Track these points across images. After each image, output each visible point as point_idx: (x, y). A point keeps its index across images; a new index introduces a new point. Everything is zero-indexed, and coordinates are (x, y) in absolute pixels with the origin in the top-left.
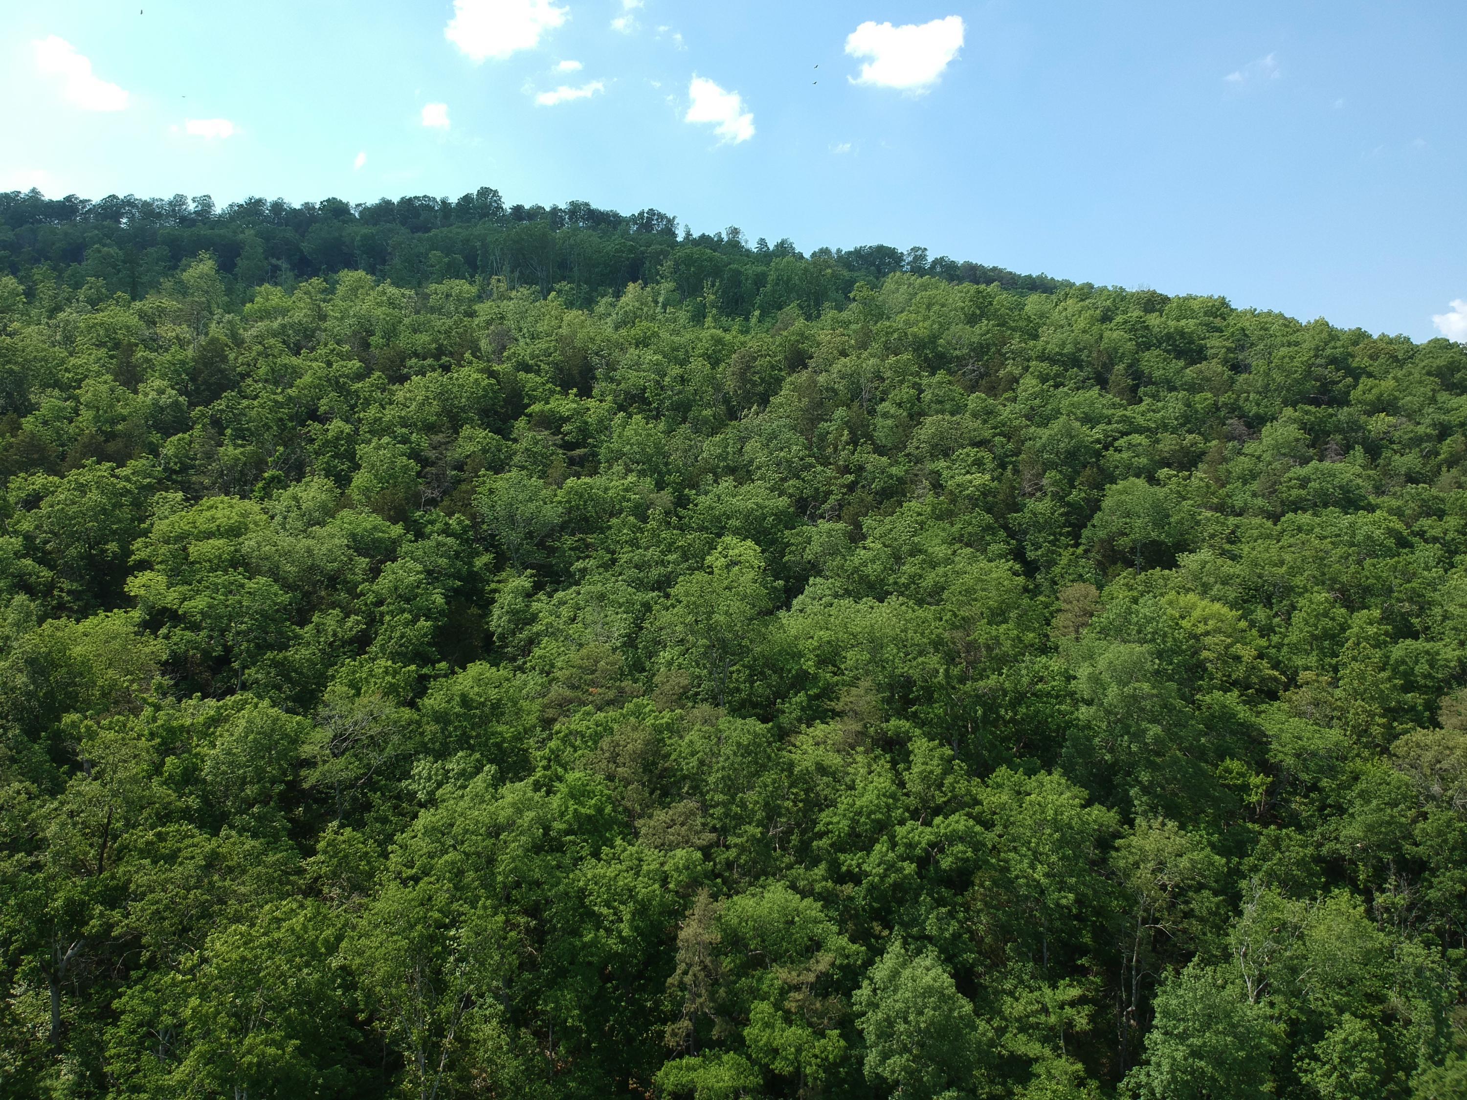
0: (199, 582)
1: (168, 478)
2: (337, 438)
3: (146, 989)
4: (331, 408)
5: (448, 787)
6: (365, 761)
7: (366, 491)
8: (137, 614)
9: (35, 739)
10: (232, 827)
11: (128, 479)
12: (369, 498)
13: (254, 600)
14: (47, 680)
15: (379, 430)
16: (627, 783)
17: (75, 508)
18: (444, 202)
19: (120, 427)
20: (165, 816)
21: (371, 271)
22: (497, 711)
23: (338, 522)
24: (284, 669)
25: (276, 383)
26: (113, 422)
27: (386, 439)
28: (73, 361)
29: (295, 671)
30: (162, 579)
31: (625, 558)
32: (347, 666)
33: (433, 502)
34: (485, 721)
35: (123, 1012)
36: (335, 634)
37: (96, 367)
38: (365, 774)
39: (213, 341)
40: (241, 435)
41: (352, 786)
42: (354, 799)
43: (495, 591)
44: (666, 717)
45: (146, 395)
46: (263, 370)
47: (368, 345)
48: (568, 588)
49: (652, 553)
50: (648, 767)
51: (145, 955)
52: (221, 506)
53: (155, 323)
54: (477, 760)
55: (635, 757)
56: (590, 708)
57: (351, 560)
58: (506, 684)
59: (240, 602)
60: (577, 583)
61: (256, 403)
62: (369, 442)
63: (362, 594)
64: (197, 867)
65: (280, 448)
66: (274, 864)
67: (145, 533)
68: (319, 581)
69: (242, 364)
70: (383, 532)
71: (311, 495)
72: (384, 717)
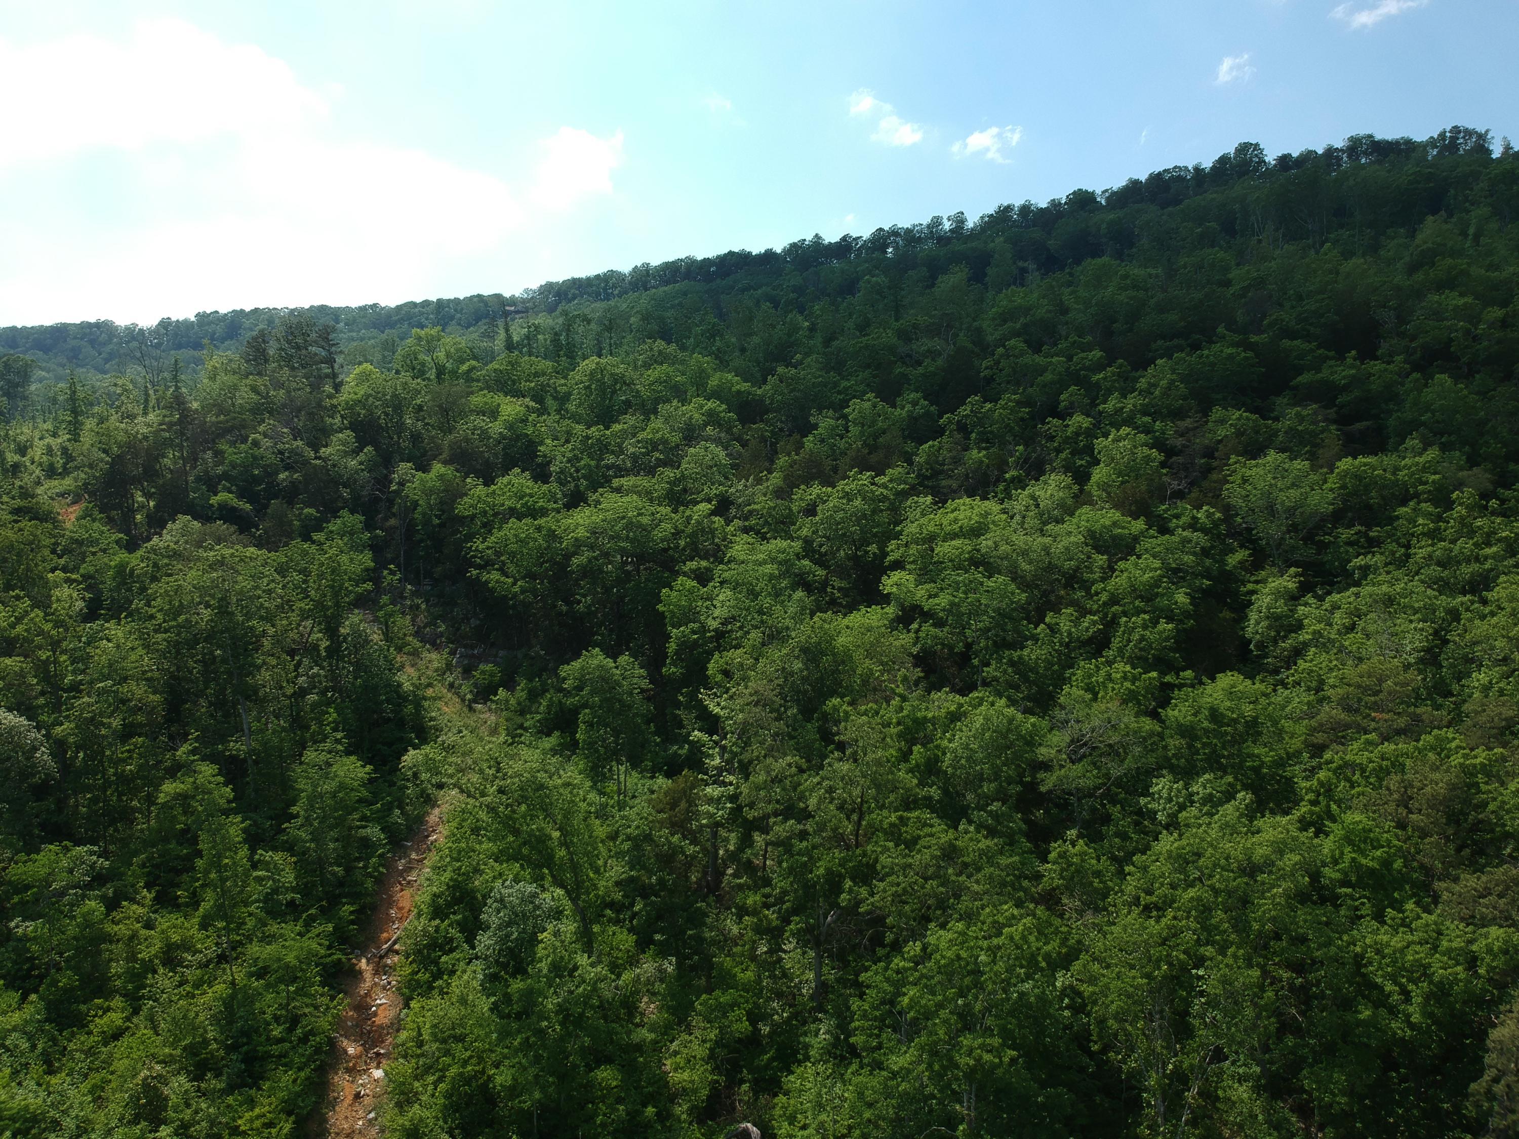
0: (943, 580)
1: (920, 484)
2: (1077, 434)
4: (1072, 402)
5: (1194, 811)
6: (1104, 771)
7: (1104, 487)
8: (891, 610)
9: (808, 719)
10: (970, 822)
11: (885, 486)
12: (1109, 493)
13: (992, 599)
14: (818, 666)
15: (1118, 420)
16: (1424, 834)
17: (841, 515)
18: (1197, 169)
19: (881, 440)
20: (909, 803)
22: (1253, 727)
23: (1075, 520)
24: (1022, 669)
25: (1018, 384)
26: (875, 436)
27: (1125, 430)
28: (844, 383)
29: (1031, 670)
30: (911, 578)
31: (1422, 553)
32: (1084, 667)
33: (1179, 495)
34: (1238, 740)
35: (869, 987)
36: (1070, 634)
37: (861, 387)
38: (1104, 784)
39: (961, 350)
40: (985, 438)
41: (1091, 795)
42: (1093, 810)
43: (1253, 592)
44: (1481, 756)
45: (903, 408)
46: (1005, 372)
47: (1111, 333)
48: (1347, 589)
49: (1465, 545)
50: (1454, 818)
51: (889, 936)
52: (962, 508)
53: (911, 340)
54: (1230, 784)
55: (1434, 803)
56: (1373, 736)
57: (1089, 557)
58: (1263, 701)
59: (978, 601)
60: (1358, 584)
61: (999, 405)
62: (1108, 434)
63: (1097, 594)
64: (933, 857)
65: (1021, 448)
66: (1007, 866)
67: (897, 536)
68: (1057, 579)
69: (986, 368)
70: (1123, 528)
71: (1049, 492)
72: (1123, 726)
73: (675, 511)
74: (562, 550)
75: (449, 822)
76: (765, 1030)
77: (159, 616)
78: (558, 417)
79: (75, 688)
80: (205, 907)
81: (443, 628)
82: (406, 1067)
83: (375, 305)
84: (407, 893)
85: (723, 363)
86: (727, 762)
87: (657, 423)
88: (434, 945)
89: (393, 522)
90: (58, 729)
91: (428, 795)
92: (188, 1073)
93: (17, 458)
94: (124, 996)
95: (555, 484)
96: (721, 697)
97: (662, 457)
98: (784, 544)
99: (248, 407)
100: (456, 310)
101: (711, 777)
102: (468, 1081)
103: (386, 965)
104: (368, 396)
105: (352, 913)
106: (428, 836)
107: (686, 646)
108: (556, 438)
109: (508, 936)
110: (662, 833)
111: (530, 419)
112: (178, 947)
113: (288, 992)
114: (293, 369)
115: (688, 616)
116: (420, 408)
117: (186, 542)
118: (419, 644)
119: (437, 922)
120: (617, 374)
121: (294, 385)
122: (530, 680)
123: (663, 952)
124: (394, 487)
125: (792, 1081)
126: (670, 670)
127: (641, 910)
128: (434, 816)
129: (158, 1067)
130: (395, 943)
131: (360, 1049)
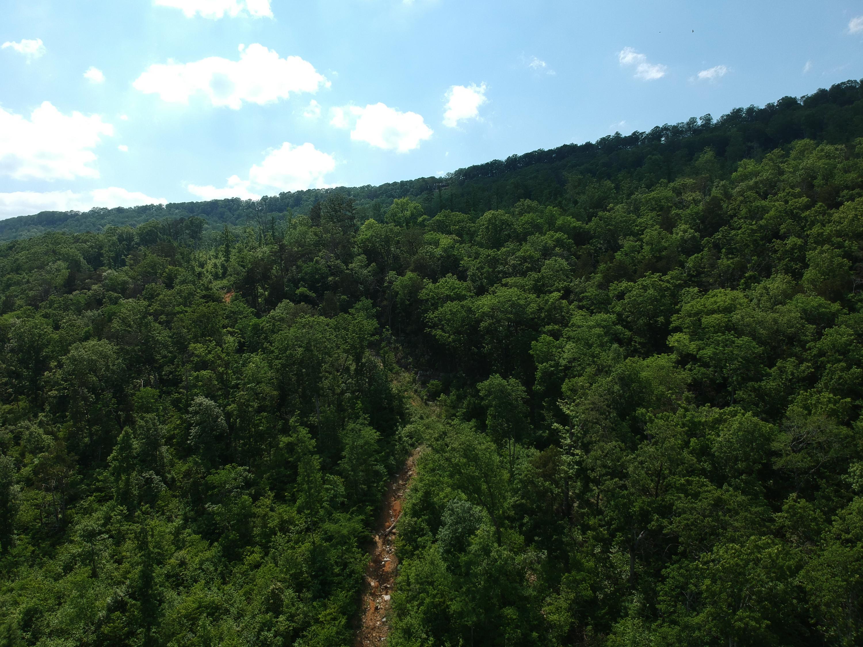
0: (708, 339)
1: (690, 280)
2: (793, 249)
3: (680, 568)
4: (788, 230)
6: (815, 458)
7: (812, 282)
8: (674, 356)
9: (623, 419)
10: (730, 485)
11: (668, 282)
12: (815, 286)
13: (741, 351)
14: (629, 389)
15: (821, 240)
17: (641, 299)
19: (664, 253)
20: (691, 472)
21: (813, 137)
23: (794, 302)
24: (760, 394)
25: (752, 219)
26: (660, 251)
27: (826, 247)
28: (639, 220)
29: (767, 395)
30: (687, 337)
32: (802, 395)
33: (861, 287)
35: (668, 577)
36: (792, 374)
37: (651, 222)
38: (815, 466)
39: (714, 198)
40: (731, 251)
41: (806, 473)
42: (808, 481)
45: (677, 234)
46: (744, 211)
47: (813, 186)
51: (681, 549)
52: (719, 295)
53: (681, 193)
57: (804, 326)
59: (732, 352)
61: (739, 232)
62: (815, 249)
63: (810, 349)
64: (709, 504)
65: (755, 258)
66: (756, 513)
67: (678, 311)
68: (782, 340)
69: (731, 210)
70: (825, 308)
71: (776, 285)
72: (828, 431)
73: (538, 297)
74: (475, 318)
75: (418, 465)
76: (601, 596)
77: (276, 351)
78: (470, 244)
79: (236, 386)
80: (298, 502)
81: (410, 360)
82: (403, 596)
83: (369, 186)
84: (398, 502)
85: (564, 211)
86: (575, 442)
87: (526, 247)
88: (413, 531)
89: (385, 303)
90: (229, 407)
91: (407, 450)
92: (293, 588)
93: (200, 269)
94: (260, 545)
95: (470, 282)
96: (570, 404)
97: (529, 266)
98: (605, 316)
99: (312, 243)
100: (410, 187)
101: (565, 450)
102: (436, 606)
103: (388, 540)
104: (372, 236)
105: (371, 510)
106: (407, 472)
107: (547, 375)
108: (469, 257)
109: (457, 529)
110: (539, 480)
111: (456, 246)
112: (286, 522)
113: (342, 550)
114: (334, 222)
115: (547, 357)
116: (398, 242)
117: (287, 314)
118: (399, 368)
119: (416, 519)
120: (504, 220)
121: (335, 231)
122: (458, 390)
123: (539, 547)
124: (386, 284)
125: (619, 627)
126: (537, 387)
127: (527, 522)
128: (410, 461)
129: (279, 584)
130: (394, 528)
131: (377, 583)
